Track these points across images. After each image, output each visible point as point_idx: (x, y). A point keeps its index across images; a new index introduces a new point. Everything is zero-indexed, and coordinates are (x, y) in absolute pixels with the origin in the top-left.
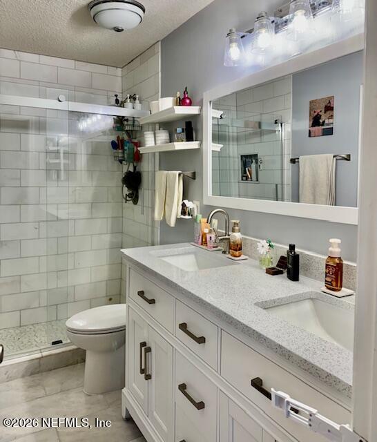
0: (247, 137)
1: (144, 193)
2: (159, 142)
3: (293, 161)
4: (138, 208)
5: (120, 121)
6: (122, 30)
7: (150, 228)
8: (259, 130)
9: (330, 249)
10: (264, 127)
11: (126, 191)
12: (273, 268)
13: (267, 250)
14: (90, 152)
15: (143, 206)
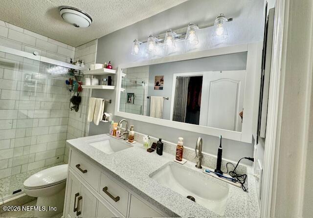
0: (131, 86)
1: (82, 106)
2: (93, 84)
3: (148, 97)
4: (78, 114)
5: (72, 71)
6: (79, 27)
7: (84, 124)
8: (135, 84)
9: (179, 142)
10: (137, 83)
11: (72, 105)
12: (150, 149)
13: (147, 140)
14: (53, 84)
15: (81, 113)
